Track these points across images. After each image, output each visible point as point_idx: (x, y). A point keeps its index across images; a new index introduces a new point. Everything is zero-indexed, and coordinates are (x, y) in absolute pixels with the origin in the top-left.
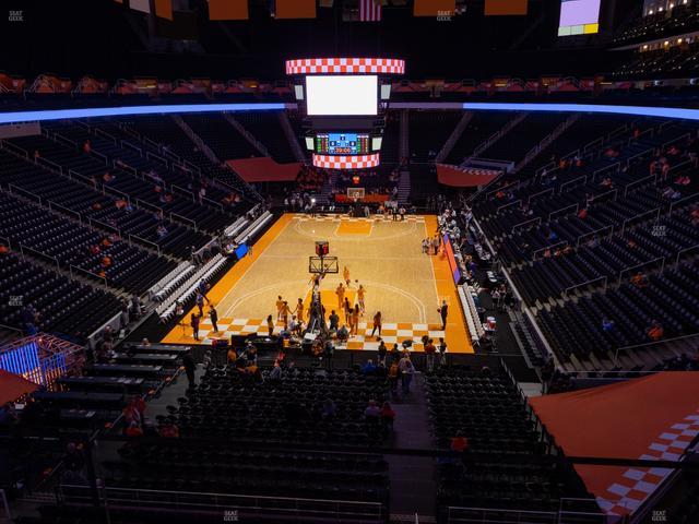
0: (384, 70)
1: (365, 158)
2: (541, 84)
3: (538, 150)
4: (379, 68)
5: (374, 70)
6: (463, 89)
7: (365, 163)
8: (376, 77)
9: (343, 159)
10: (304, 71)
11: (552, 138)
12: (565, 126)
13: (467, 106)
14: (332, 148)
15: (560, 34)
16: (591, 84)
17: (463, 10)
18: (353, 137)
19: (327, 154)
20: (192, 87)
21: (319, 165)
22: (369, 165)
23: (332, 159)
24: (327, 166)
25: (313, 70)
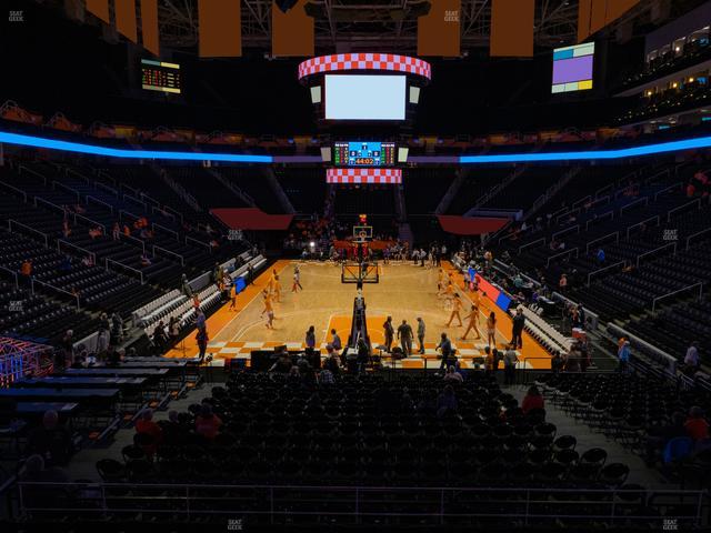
0: (413, 70)
1: (389, 172)
2: (539, 137)
3: (545, 198)
4: (408, 67)
5: (403, 68)
6: (459, 144)
7: (388, 178)
8: (404, 77)
9: (364, 172)
10: (322, 69)
11: (558, 187)
12: (569, 176)
13: (464, 160)
14: (352, 159)
15: (553, 91)
16: (593, 134)
17: (466, 54)
18: (376, 146)
19: (345, 167)
20: (174, 136)
21: (335, 181)
22: (393, 181)
23: (351, 172)
24: (345, 180)
25: (334, 67)
